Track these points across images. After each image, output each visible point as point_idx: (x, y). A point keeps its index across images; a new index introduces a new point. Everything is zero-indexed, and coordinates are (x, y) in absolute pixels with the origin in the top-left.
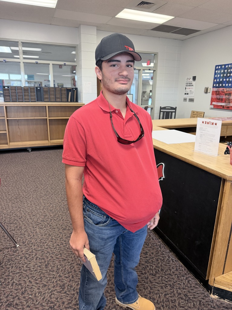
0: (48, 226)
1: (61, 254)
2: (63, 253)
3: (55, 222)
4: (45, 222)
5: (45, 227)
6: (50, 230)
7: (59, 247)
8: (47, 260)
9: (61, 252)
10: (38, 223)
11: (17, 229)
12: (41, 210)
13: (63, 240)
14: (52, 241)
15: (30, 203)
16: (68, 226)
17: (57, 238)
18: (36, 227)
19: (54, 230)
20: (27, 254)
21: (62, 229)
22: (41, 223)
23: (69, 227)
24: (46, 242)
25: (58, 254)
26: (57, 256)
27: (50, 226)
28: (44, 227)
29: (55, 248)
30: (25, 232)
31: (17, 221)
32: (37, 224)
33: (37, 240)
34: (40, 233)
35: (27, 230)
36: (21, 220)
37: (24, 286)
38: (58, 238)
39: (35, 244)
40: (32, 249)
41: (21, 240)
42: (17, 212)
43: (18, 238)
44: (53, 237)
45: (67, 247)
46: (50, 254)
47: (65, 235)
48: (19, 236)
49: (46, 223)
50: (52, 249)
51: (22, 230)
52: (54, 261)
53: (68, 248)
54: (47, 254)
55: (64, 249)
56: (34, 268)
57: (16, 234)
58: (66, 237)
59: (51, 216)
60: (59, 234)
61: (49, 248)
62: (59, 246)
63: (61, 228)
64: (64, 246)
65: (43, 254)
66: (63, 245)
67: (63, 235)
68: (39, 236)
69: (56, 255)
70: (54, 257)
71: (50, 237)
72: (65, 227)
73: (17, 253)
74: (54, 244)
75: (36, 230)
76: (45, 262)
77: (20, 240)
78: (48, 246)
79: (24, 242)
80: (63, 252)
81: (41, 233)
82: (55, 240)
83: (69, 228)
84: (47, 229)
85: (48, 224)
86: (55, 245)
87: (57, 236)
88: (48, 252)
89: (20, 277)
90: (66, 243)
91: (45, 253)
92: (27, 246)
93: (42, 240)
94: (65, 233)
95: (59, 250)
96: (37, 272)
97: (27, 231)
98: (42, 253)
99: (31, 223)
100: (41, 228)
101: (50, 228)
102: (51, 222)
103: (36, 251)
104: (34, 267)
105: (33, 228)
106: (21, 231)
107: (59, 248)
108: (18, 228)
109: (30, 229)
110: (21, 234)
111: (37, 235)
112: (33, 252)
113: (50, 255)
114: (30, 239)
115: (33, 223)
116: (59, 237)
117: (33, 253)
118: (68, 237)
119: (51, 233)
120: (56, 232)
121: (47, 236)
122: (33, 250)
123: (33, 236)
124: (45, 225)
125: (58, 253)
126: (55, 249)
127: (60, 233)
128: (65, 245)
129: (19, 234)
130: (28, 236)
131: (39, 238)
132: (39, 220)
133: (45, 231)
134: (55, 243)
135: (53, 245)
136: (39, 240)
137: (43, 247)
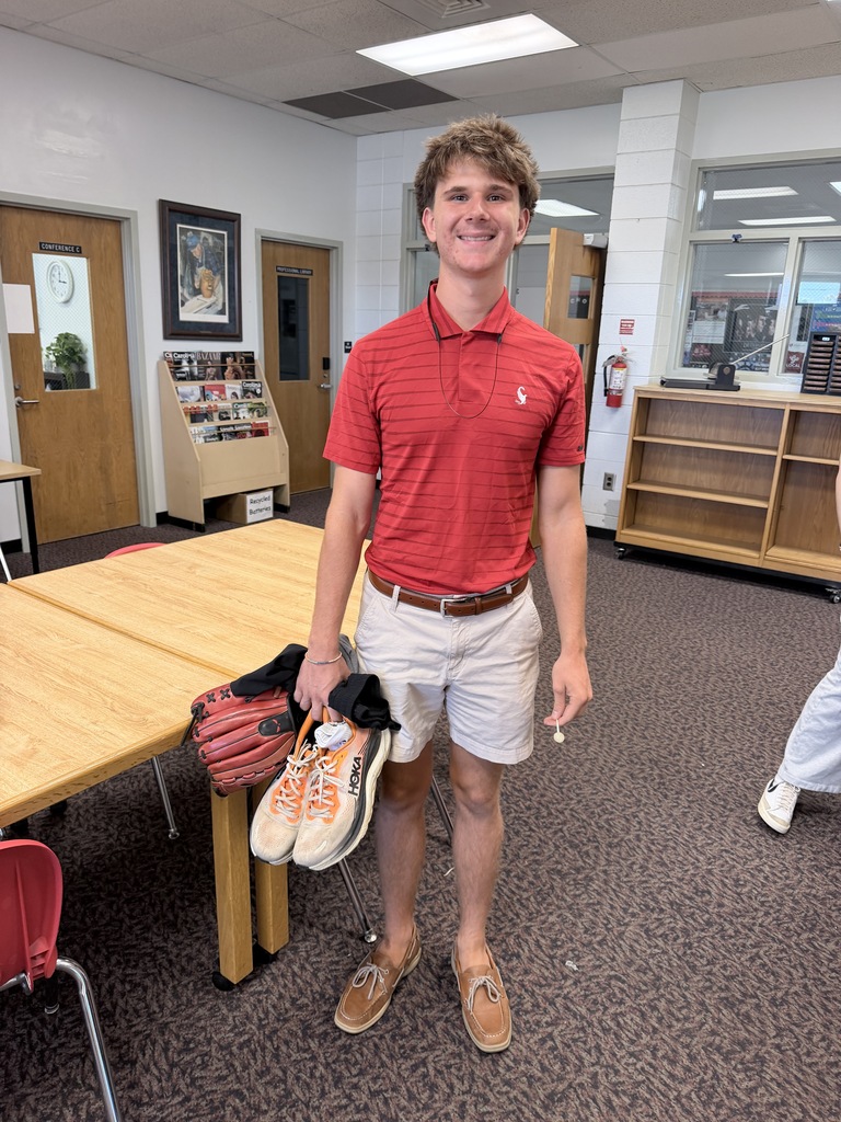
0: (681, 940)
1: (634, 1097)
2: (647, 1102)
3: (718, 941)
4: (678, 917)
5: (664, 936)
6: (675, 962)
7: (650, 1064)
8: (572, 1076)
9: (642, 1091)
10: (652, 904)
11: (574, 880)
12: (701, 858)
13: (687, 1046)
14: (643, 1015)
15: (686, 804)
16: (756, 997)
17: (673, 1015)
18: (633, 915)
19: (688, 972)
20: (533, 994)
21: (723, 995)
22: (662, 911)
23: (758, 1007)
24: (621, 1002)
25: (624, 1092)
26: (616, 1093)
27: (685, 944)
28: (661, 936)
29: (632, 1055)
30: (588, 905)
31: (597, 847)
32: (647, 906)
33: (600, 966)
34: (631, 946)
35: (599, 903)
36: (608, 854)
37: (438, 1105)
38: (678, 1020)
39: (583, 979)
40: (561, 988)
41: (557, 927)
42: (619, 817)
43: (551, 914)
44: (662, 1005)
45: (680, 1087)
46: (597, 1063)
47: (713, 1033)
48: (559, 908)
49: (681, 924)
50: (622, 1047)
51: (586, 892)
52: (588, 1106)
53: (677, 1099)
54: (589, 1052)
55: (662, 1087)
56: (509, 1069)
57: (557, 897)
58: (711, 1045)
59: (721, 905)
60: (696, 1007)
61: (615, 1034)
62: (654, 1056)
63: (720, 988)
64: (672, 1076)
65: (574, 1040)
66: (669, 1068)
67: (703, 1024)
68: (620, 958)
69: (615, 1084)
70: (602, 1088)
71: (651, 994)
72: (738, 995)
73: (510, 965)
74: (644, 1035)
75: (627, 925)
76: (561, 1079)
77: (553, 924)
78: (618, 1024)
79: (559, 943)
80: (648, 1096)
81: (633, 950)
82: (660, 1020)
83: (754, 1014)
84: (665, 952)
85: (686, 932)
86: (645, 1039)
87: (680, 1009)
88: (598, 1047)
89: (452, 1062)
90: (688, 1069)
91: (585, 1043)
92: (554, 967)
93: (613, 982)
94: (720, 1022)
95: (640, 1078)
96: (507, 1093)
97: (597, 907)
98: (576, 1036)
99: (632, 889)
100: (647, 931)
101: (679, 958)
102: (703, 930)
103: (568, 1008)
104: (512, 1064)
105: (625, 911)
106: (580, 895)
107: (647, 1068)
108: (580, 877)
109: (612, 907)
110: (570, 908)
111: (614, 949)
112: (552, 1003)
113: (597, 1068)
114: (584, 945)
115: (637, 890)
116: (686, 1019)
117: (550, 1009)
118: (719, 1049)
119: (666, 978)
120: (686, 989)
121: (645, 978)
122: (558, 996)
123: (600, 943)
124: (673, 929)
125: (628, 1087)
126: (632, 1060)
127: (702, 1004)
128: (679, 1072)
129: (565, 901)
130: (585, 932)
131: (612, 969)
132: (666, 891)
133: (652, 956)
134: (647, 1033)
135: (636, 1035)
136: (606, 974)
137: (598, 1014)
